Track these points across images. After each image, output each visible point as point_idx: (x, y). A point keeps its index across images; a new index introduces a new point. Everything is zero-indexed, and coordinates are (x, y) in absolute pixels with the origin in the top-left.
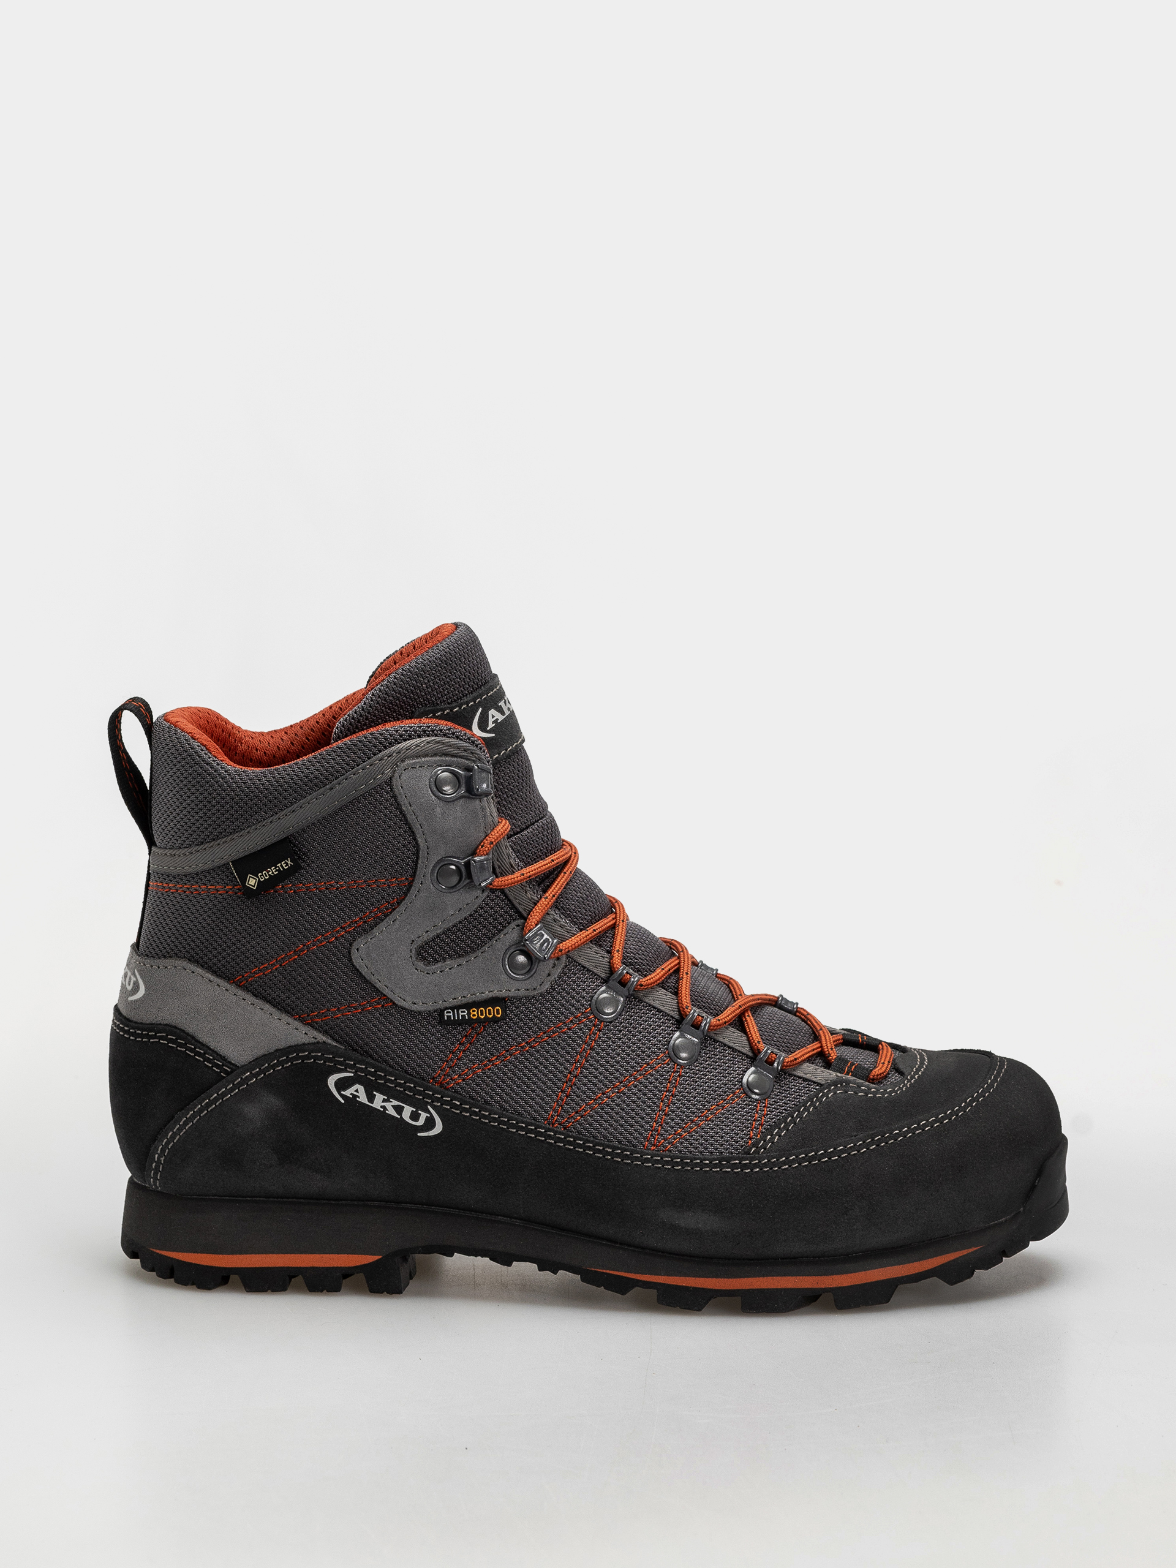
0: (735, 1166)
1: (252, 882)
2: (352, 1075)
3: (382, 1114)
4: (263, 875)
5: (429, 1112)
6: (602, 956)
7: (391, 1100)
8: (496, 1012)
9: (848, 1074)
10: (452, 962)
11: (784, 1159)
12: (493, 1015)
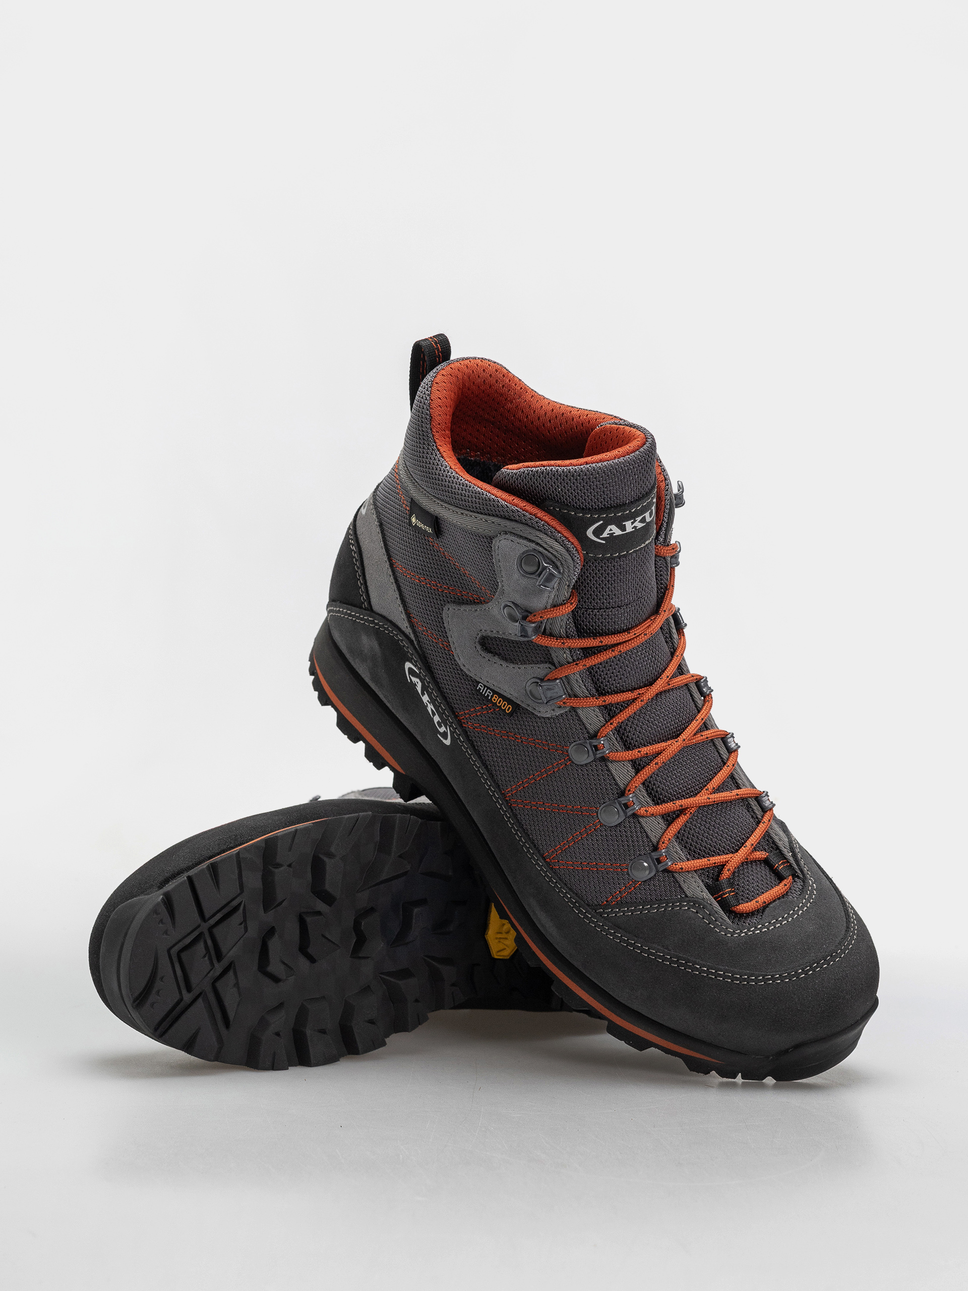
0: (581, 912)
1: (413, 520)
2: (418, 672)
4: (418, 523)
5: (447, 729)
7: (431, 704)
8: (508, 708)
9: (715, 899)
10: (499, 660)
11: (613, 931)
12: (505, 709)
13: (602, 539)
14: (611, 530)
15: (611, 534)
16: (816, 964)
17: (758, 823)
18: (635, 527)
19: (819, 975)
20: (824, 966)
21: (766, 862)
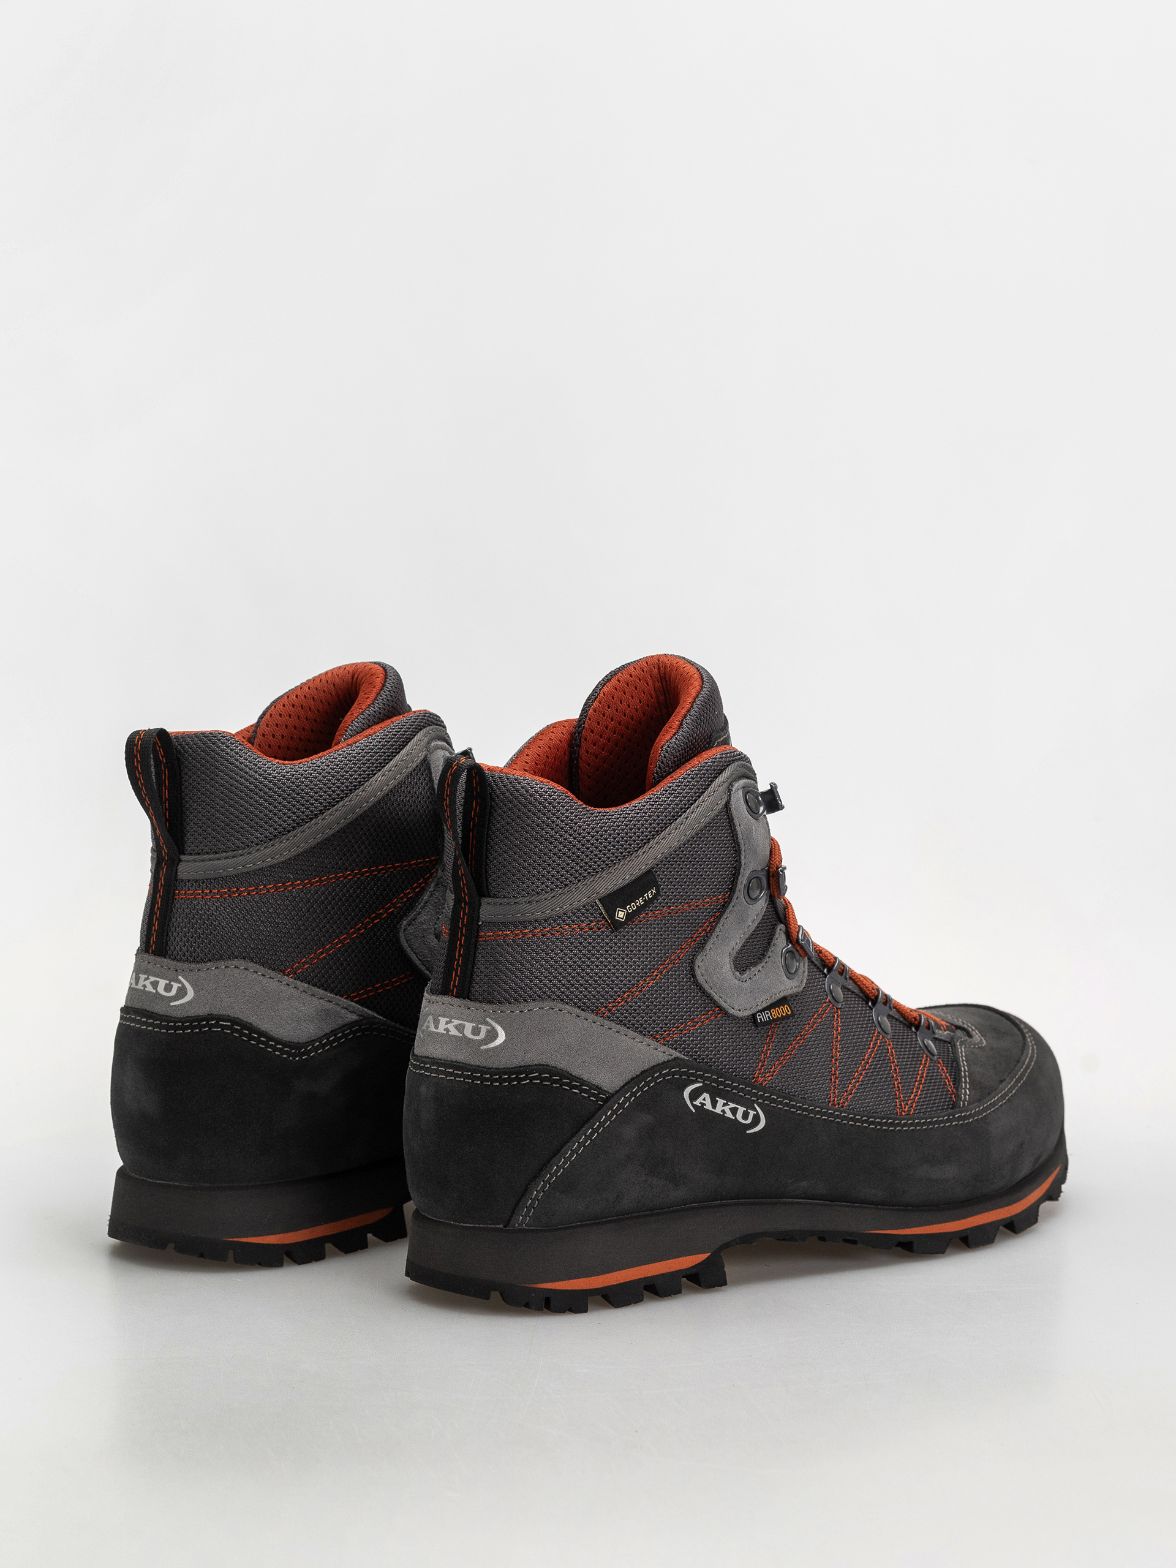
1: (621, 915)
2: (701, 1084)
3: (722, 1117)
4: (631, 907)
5: (756, 1110)
7: (729, 1103)
12: (785, 1014)
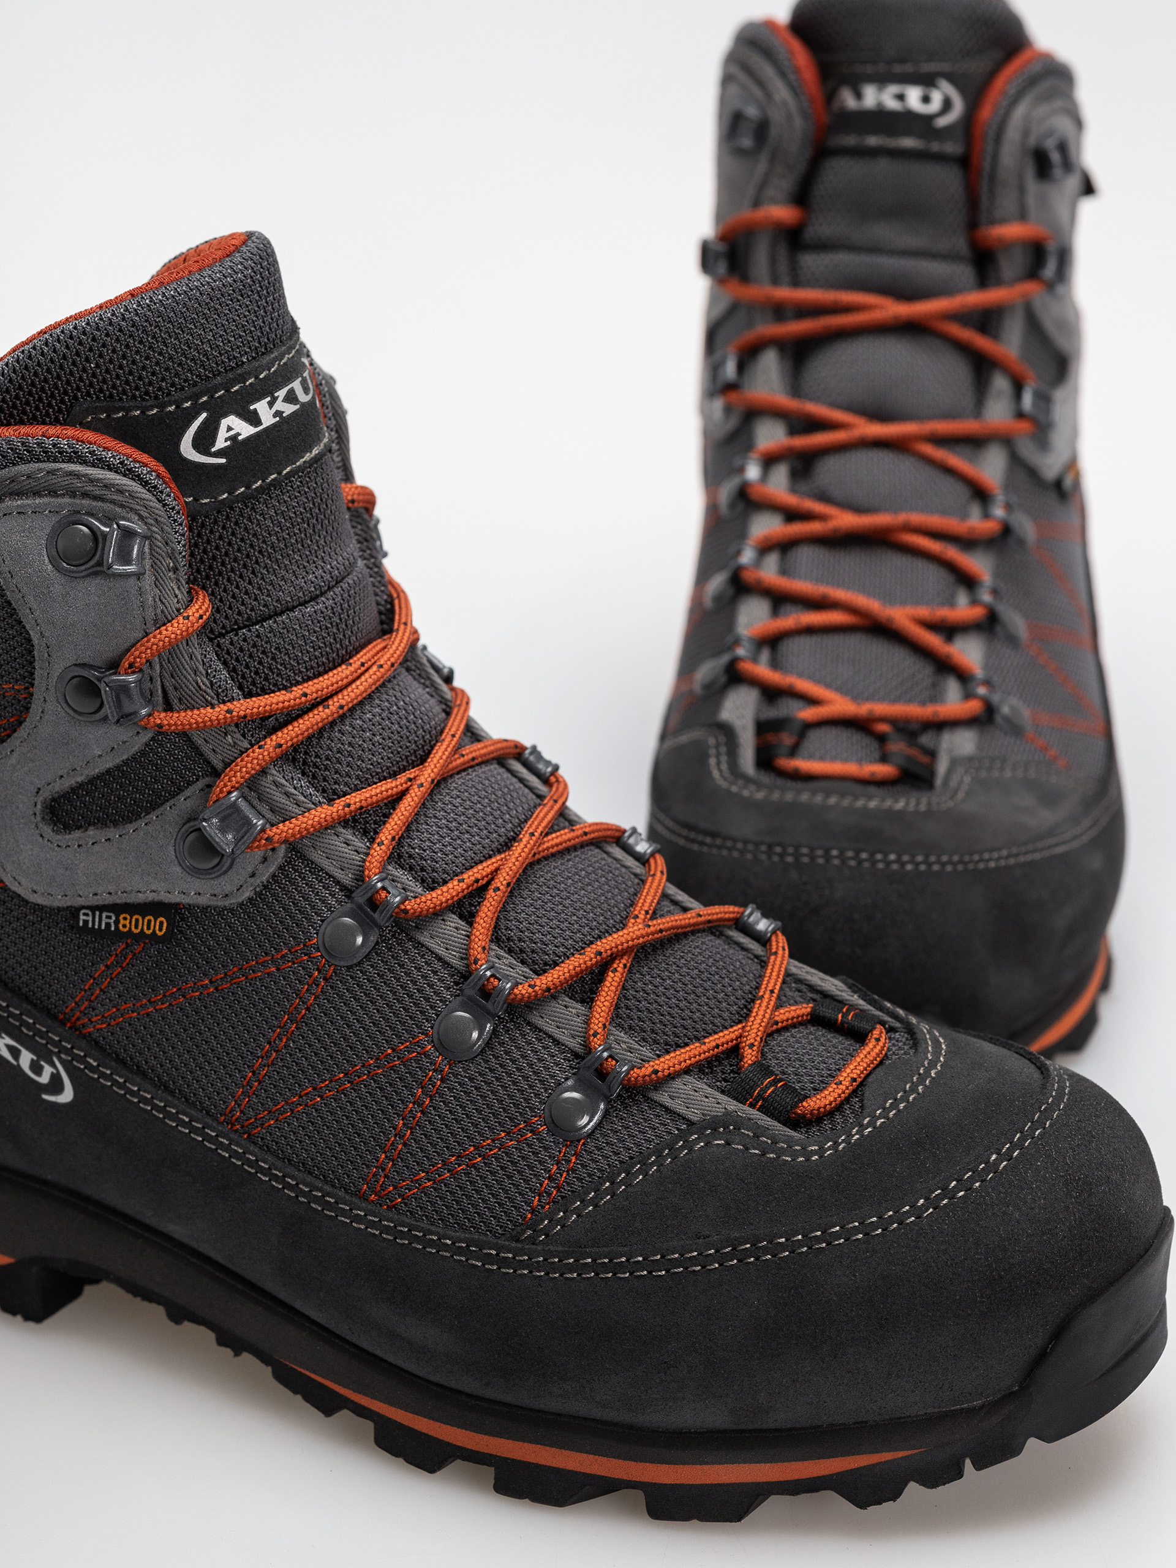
0: (487, 1259)
5: (55, 1067)
6: (356, 851)
7: (3, 1035)
8: (159, 926)
9: (752, 1106)
10: (97, 832)
11: (572, 1260)
12: (154, 931)
13: (218, 454)
14: (229, 429)
15: (234, 438)
16: (1018, 1135)
17: (763, 964)
18: (278, 414)
19: (1036, 1152)
20: (1037, 1133)
21: (816, 1020)
